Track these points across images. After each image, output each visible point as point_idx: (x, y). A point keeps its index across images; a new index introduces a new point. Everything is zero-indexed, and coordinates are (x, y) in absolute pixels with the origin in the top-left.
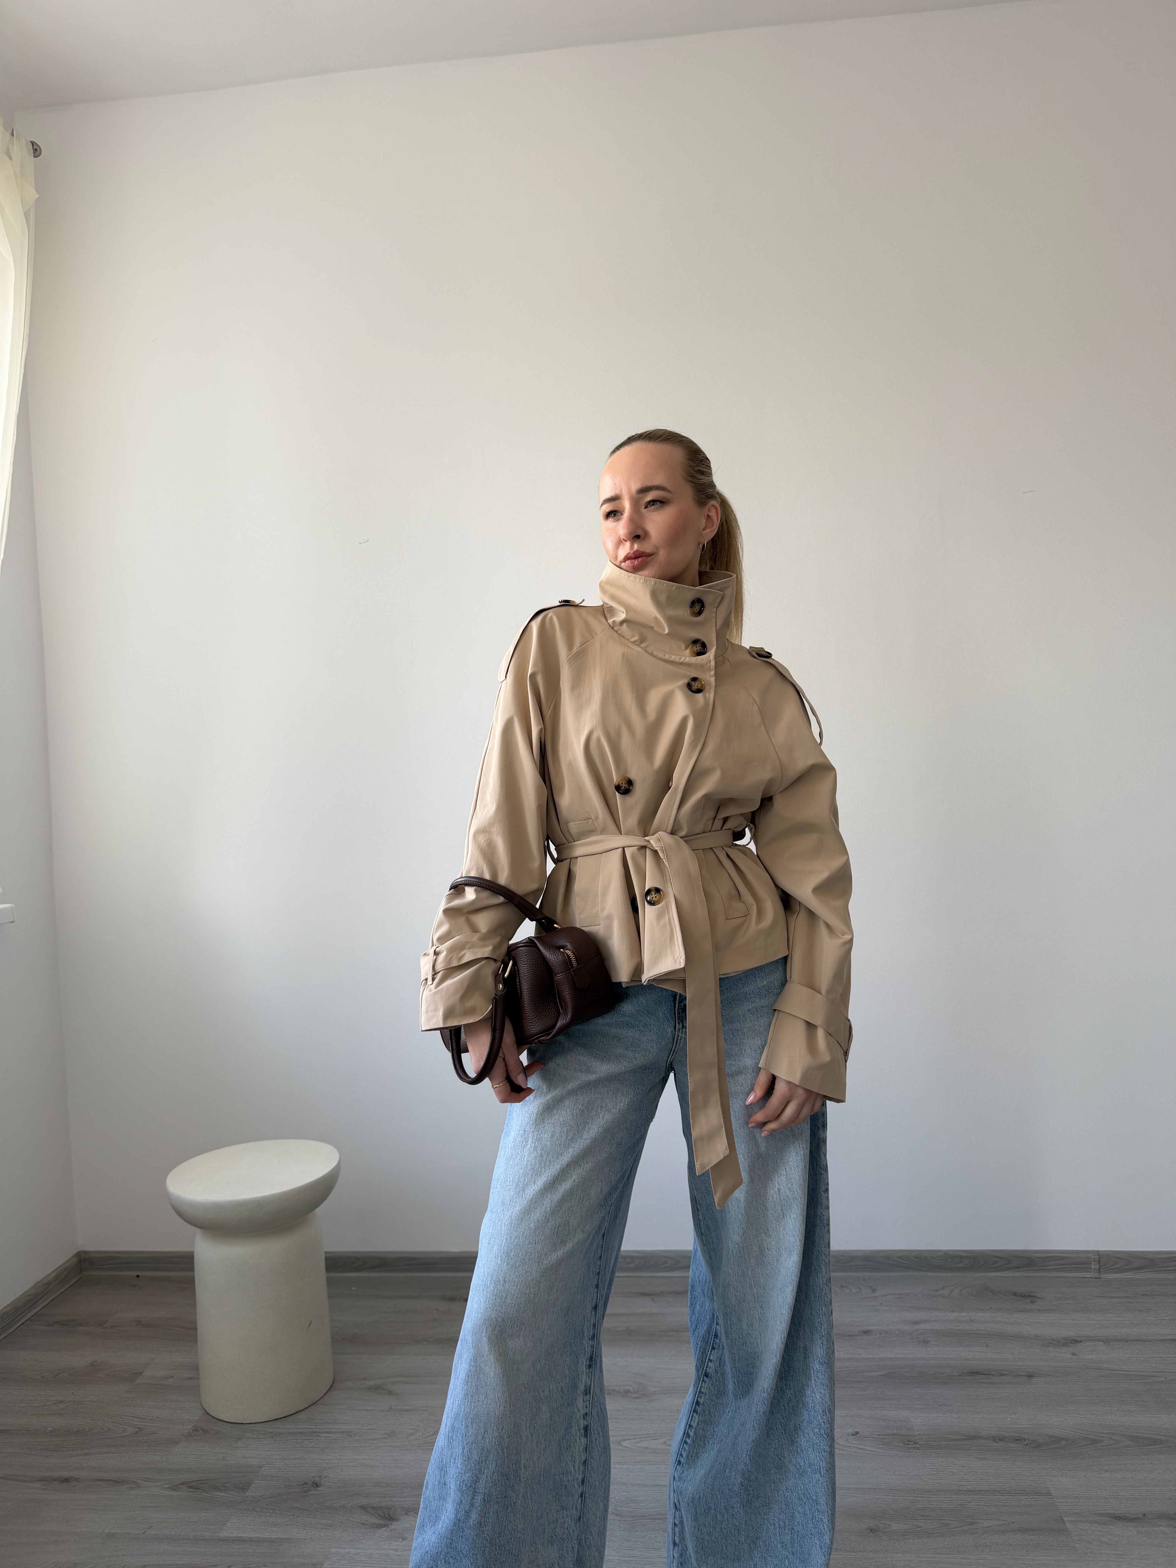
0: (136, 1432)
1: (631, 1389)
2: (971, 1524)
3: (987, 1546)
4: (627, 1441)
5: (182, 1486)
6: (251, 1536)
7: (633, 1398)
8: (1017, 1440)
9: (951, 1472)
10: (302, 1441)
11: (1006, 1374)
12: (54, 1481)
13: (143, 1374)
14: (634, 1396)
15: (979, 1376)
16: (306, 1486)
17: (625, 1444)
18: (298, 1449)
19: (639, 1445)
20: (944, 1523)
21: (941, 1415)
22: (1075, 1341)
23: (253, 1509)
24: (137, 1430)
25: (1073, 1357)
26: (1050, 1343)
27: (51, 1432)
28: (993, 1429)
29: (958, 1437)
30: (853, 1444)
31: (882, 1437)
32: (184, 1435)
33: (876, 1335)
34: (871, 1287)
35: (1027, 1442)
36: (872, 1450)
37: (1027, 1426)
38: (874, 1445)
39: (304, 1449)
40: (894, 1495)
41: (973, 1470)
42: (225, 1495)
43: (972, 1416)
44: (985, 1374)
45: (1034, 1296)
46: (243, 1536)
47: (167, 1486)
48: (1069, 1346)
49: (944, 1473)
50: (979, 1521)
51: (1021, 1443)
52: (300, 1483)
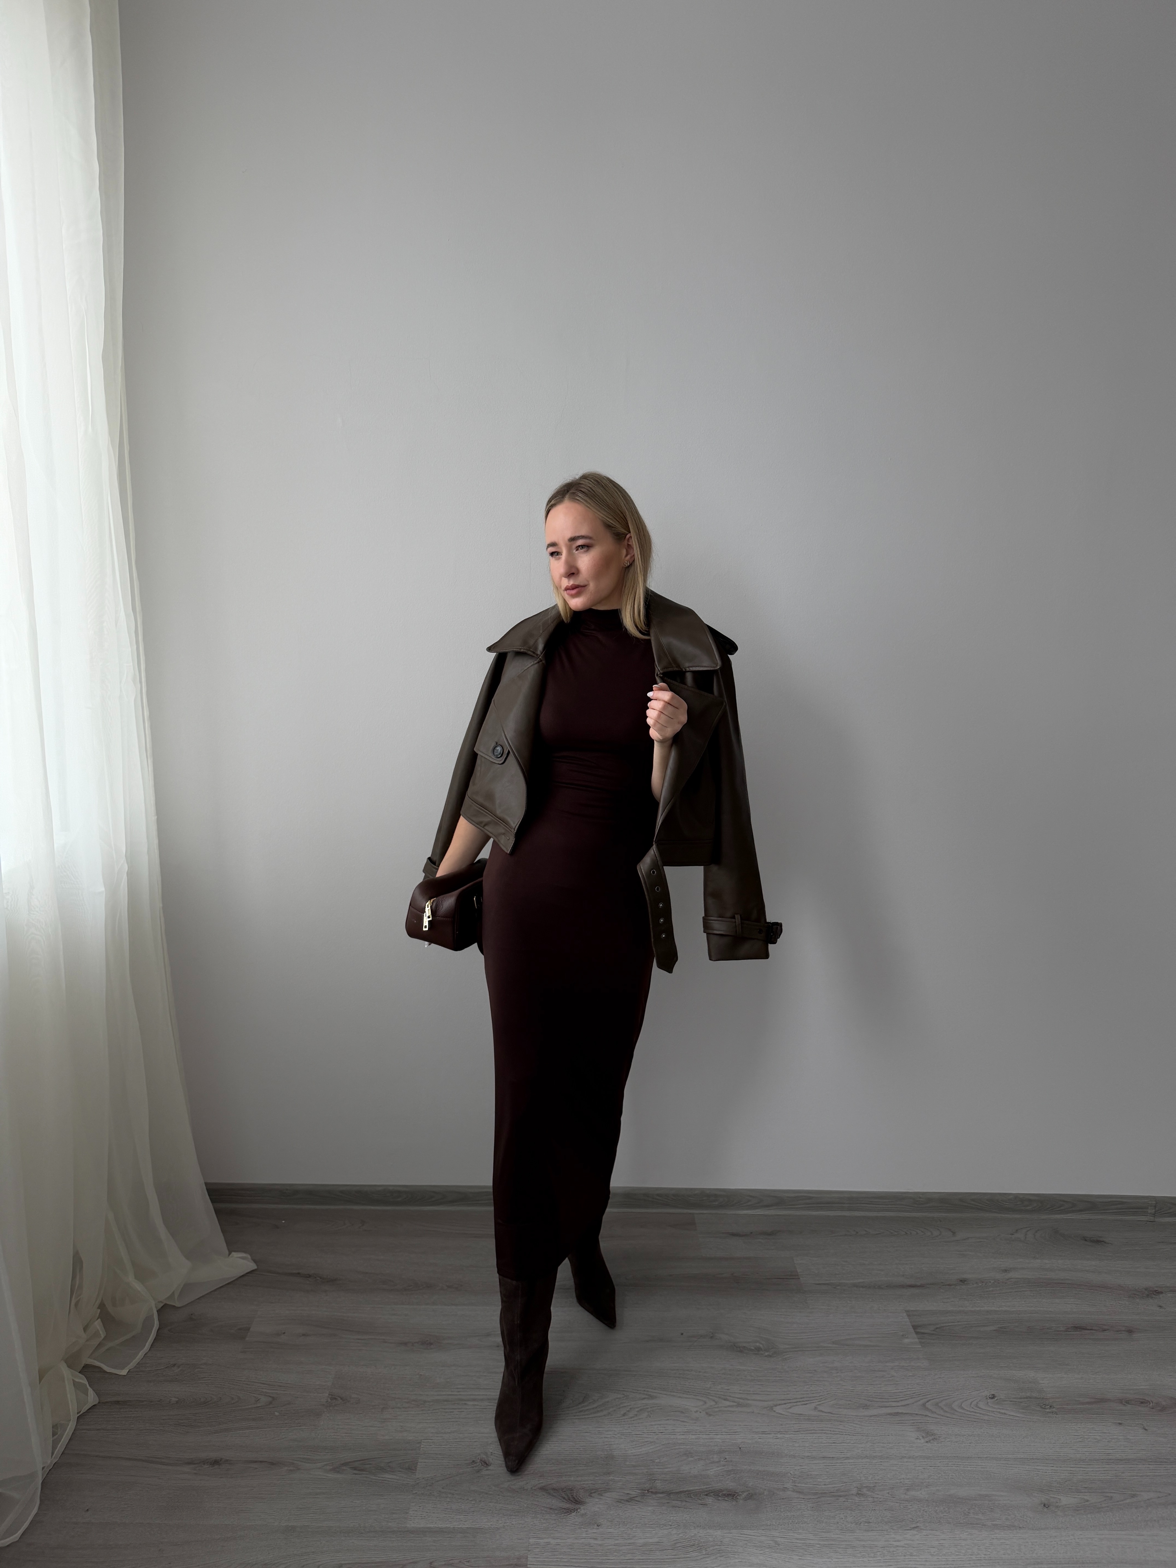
0: (271, 1403)
1: (761, 1346)
2: (1132, 1497)
3: (1155, 1520)
4: (778, 1407)
5: (344, 1468)
6: (440, 1526)
7: (766, 1356)
8: (1142, 1403)
9: (1095, 1439)
10: (451, 1410)
11: (1108, 1330)
12: (204, 1464)
13: (251, 1329)
14: (767, 1354)
15: (1084, 1331)
16: (475, 1465)
17: (778, 1409)
18: (450, 1420)
19: (790, 1410)
20: (1108, 1496)
21: (1065, 1376)
22: (1158, 1293)
23: (431, 1493)
24: (270, 1399)
25: (1161, 1310)
26: (1135, 1294)
27: (177, 1402)
28: (1116, 1391)
29: (1087, 1400)
30: (995, 1408)
31: (1019, 1400)
32: (324, 1405)
33: (973, 1284)
34: (950, 1230)
35: (1152, 1404)
36: (1015, 1415)
37: (1145, 1387)
38: (1014, 1409)
39: (457, 1420)
40: (1052, 1465)
41: (1115, 1437)
42: (394, 1477)
43: (1094, 1376)
44: (1088, 1330)
45: (1103, 1241)
46: (432, 1526)
47: (328, 1468)
48: (1152, 1297)
49: (1089, 1440)
50: (1138, 1493)
51: (1147, 1406)
52: (468, 1462)
